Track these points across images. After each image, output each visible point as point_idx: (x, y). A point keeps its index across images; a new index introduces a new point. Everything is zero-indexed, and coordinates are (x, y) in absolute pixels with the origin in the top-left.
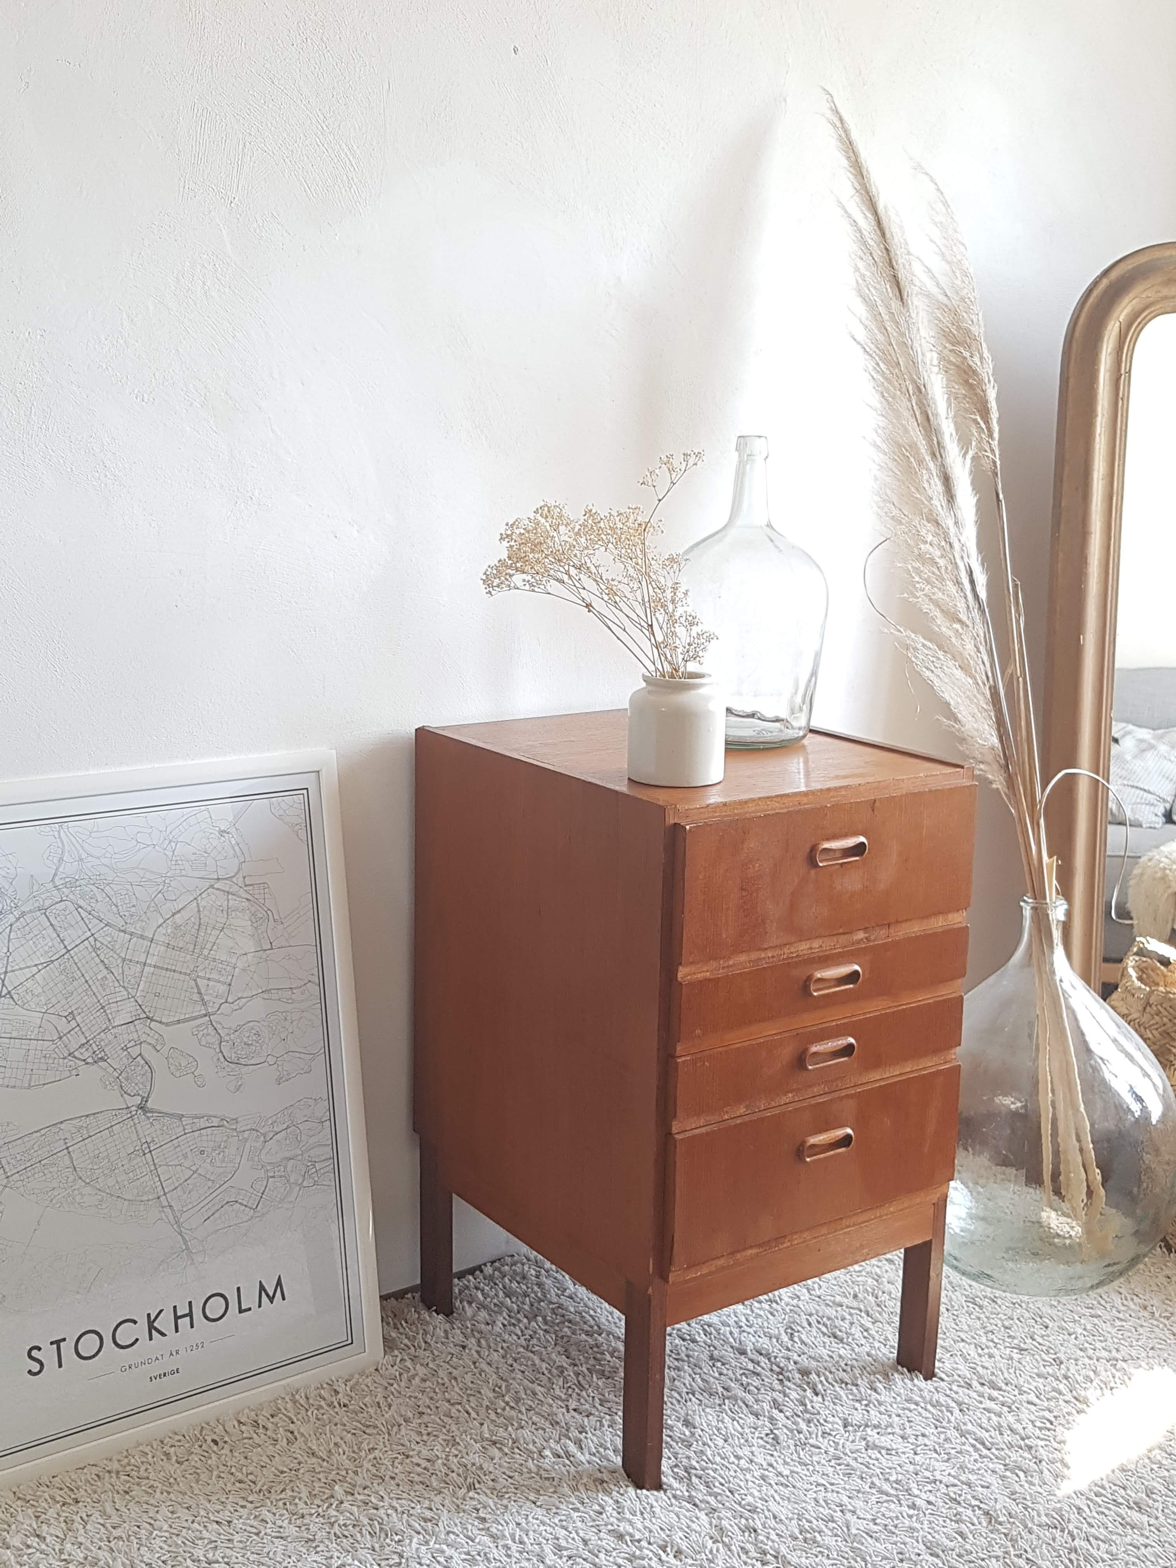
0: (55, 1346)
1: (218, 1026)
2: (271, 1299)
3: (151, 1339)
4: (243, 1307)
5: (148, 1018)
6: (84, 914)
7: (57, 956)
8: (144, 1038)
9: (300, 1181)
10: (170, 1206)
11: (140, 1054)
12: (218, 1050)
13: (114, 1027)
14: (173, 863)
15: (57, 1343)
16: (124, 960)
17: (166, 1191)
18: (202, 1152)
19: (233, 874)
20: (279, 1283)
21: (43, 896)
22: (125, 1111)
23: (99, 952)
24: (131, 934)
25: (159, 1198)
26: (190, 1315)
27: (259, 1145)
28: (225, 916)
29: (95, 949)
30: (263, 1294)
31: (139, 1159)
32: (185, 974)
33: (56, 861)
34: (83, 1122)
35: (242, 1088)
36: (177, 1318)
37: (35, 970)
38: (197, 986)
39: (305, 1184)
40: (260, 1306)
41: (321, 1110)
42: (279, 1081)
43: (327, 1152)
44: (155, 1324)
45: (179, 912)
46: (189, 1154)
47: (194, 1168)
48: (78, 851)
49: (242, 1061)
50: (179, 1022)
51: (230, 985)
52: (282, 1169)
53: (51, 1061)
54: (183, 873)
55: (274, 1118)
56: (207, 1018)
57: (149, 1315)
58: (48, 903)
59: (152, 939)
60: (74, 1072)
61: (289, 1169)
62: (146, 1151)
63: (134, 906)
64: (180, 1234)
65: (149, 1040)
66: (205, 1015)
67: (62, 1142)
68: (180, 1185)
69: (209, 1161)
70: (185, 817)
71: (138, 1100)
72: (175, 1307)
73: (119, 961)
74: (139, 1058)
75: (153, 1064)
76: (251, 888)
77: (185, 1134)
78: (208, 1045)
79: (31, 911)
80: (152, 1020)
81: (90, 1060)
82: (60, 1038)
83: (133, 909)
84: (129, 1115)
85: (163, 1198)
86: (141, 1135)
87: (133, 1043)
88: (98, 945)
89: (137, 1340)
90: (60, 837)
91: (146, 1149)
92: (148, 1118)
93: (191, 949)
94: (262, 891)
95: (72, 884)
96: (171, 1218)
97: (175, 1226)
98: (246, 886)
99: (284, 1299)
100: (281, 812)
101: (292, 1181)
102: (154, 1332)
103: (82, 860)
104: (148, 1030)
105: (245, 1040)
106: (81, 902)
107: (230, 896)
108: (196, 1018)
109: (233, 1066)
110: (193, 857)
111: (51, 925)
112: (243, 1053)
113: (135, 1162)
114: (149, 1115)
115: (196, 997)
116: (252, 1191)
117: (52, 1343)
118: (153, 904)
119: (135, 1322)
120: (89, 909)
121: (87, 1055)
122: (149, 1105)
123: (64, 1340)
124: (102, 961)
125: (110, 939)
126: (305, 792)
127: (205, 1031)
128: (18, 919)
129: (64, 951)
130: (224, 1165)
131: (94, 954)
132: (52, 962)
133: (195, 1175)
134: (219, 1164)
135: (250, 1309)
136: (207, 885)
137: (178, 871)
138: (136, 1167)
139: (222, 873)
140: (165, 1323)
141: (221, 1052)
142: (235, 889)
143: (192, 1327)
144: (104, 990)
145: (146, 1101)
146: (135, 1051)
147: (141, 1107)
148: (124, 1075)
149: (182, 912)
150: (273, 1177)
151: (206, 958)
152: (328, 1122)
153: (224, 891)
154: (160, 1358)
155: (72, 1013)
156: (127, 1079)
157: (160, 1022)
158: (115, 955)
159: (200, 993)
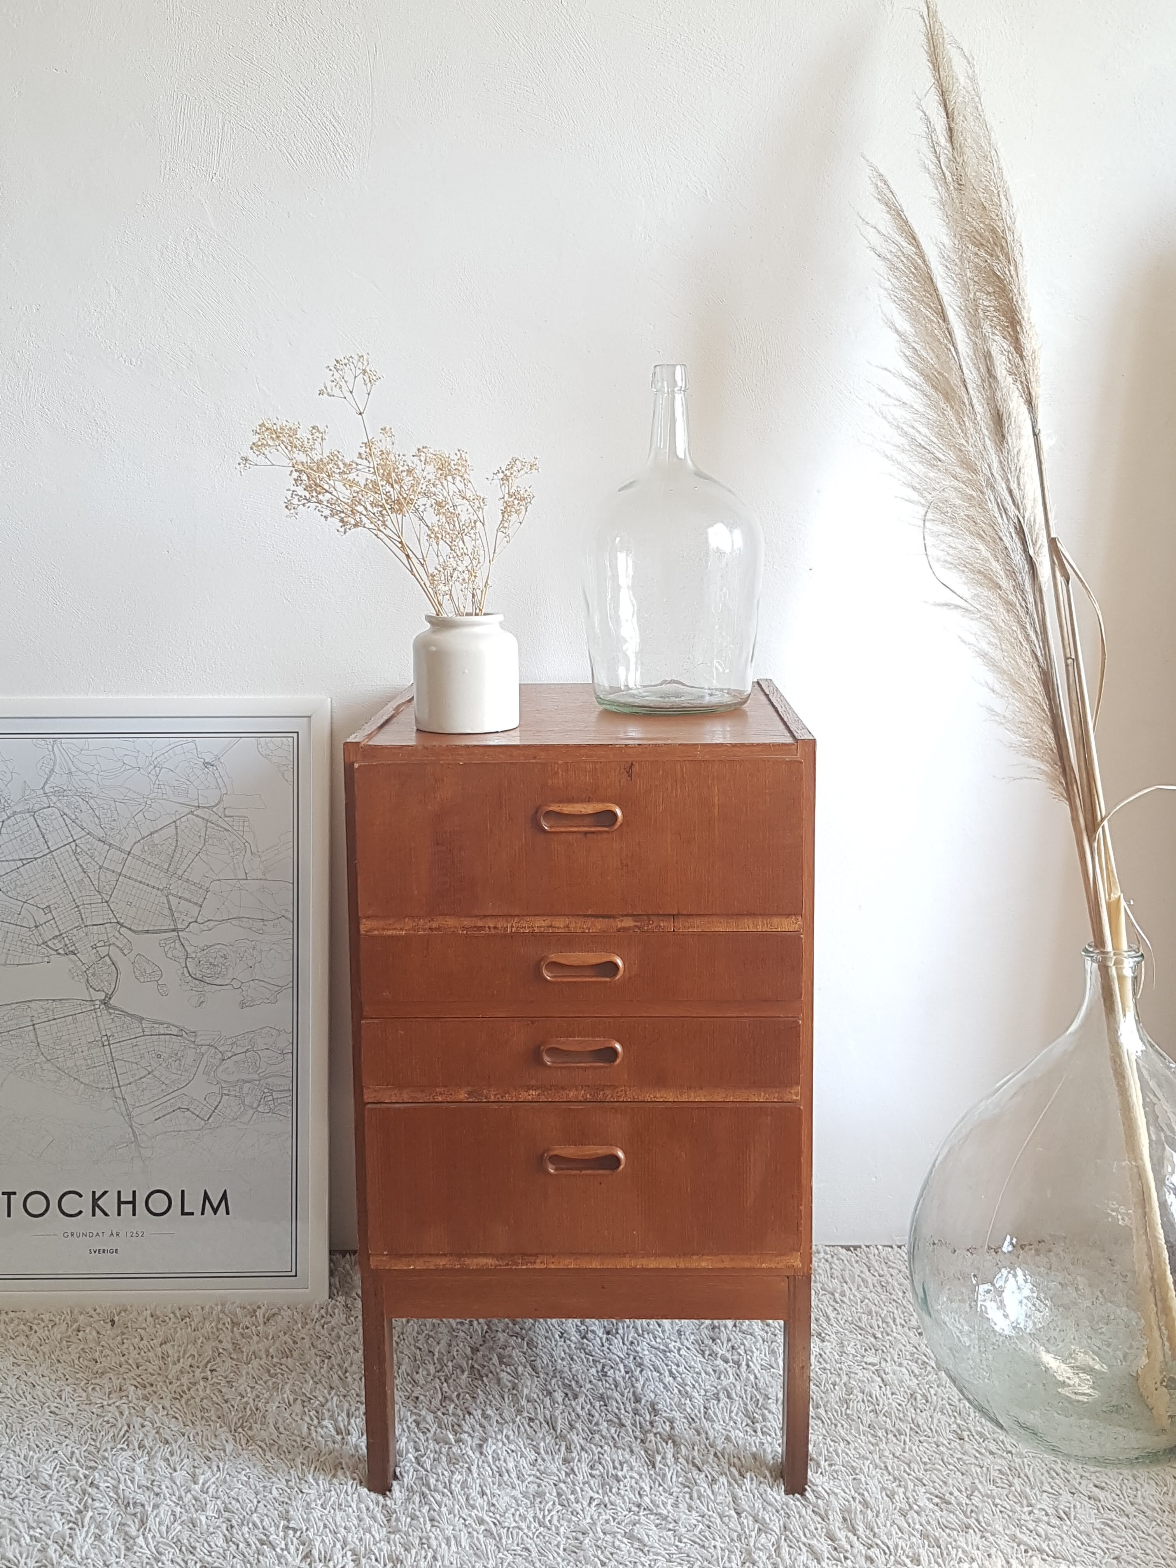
0: (6, 1196)
1: (186, 943)
2: (215, 1211)
3: (94, 1215)
4: (186, 1210)
5: (118, 923)
6: (68, 821)
7: (41, 854)
8: (113, 940)
9: (255, 1106)
10: (124, 1099)
11: (108, 955)
12: (183, 965)
13: (86, 926)
14: (156, 786)
15: (9, 1194)
16: (101, 868)
17: (121, 1084)
18: (159, 1056)
19: (213, 804)
20: (224, 1196)
21: (34, 801)
22: (89, 1003)
23: (78, 857)
24: (110, 845)
25: (113, 1088)
26: (133, 1202)
27: (216, 1062)
28: (203, 841)
29: (75, 853)
30: (207, 1204)
31: (98, 1049)
32: (158, 889)
33: (47, 771)
34: (49, 1005)
35: (203, 1005)
36: (120, 1203)
37: (20, 863)
38: (169, 902)
39: (259, 1109)
40: (203, 1213)
41: (284, 1041)
42: (242, 1005)
43: (286, 1083)
44: (99, 1202)
45: (157, 831)
46: (146, 1054)
47: (150, 1069)
48: (68, 765)
49: (208, 980)
50: (147, 932)
51: (201, 906)
52: (238, 1090)
53: (26, 945)
54: (165, 796)
55: (234, 1039)
56: (175, 933)
57: (94, 1193)
58: (37, 807)
59: (130, 852)
60: (46, 959)
61: (245, 1090)
62: (106, 1043)
63: (115, 820)
64: (131, 1126)
65: (118, 943)
66: (174, 930)
67: (29, 1019)
68: (135, 1081)
69: (164, 1065)
70: (172, 746)
71: (102, 996)
72: (119, 1192)
73: (98, 867)
74: (107, 958)
75: (119, 966)
76: (231, 819)
77: (144, 1036)
78: (174, 959)
79: (20, 812)
80: (122, 925)
81: (61, 951)
82: (36, 927)
83: (114, 823)
84: (93, 1008)
85: (117, 1090)
86: (102, 1028)
87: (102, 943)
88: (79, 850)
89: (81, 1212)
90: (53, 751)
91: (106, 1041)
92: (111, 1014)
93: (166, 866)
94: (241, 824)
95: (60, 793)
96: (123, 1108)
97: (127, 1118)
98: (226, 816)
99: (228, 1213)
100: (268, 752)
101: (246, 1103)
102: (97, 1209)
103: (70, 773)
104: (117, 935)
105: (211, 960)
106: (66, 811)
107: (209, 824)
108: (165, 931)
109: (197, 982)
110: (176, 784)
111: (38, 826)
112: (208, 972)
113: (93, 1051)
114: (111, 1011)
115: (166, 912)
116: (205, 1103)
117: (3, 1193)
118: (133, 821)
119: (81, 1196)
120: (73, 817)
121: (59, 946)
122: (111, 1002)
123: (14, 1193)
124: (81, 866)
125: (89, 847)
126: (295, 735)
127: (172, 945)
128: (9, 818)
129: (48, 851)
130: (179, 1072)
131: (74, 858)
132: (36, 859)
133: (150, 1076)
134: (174, 1071)
135: (192, 1214)
136: (187, 810)
137: (160, 795)
138: (95, 1055)
139: (202, 802)
140: (108, 1203)
141: (187, 967)
142: (214, 818)
143: (134, 1214)
144: (80, 892)
145: (110, 998)
146: (103, 951)
147: (105, 1002)
148: (91, 970)
149: (160, 832)
150: (228, 1095)
151: (180, 878)
152: (290, 1055)
153: (203, 819)
154: (101, 1234)
155: (49, 907)
156: (93, 975)
157: (130, 929)
158: (93, 862)
159: (170, 909)
